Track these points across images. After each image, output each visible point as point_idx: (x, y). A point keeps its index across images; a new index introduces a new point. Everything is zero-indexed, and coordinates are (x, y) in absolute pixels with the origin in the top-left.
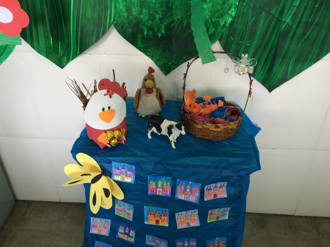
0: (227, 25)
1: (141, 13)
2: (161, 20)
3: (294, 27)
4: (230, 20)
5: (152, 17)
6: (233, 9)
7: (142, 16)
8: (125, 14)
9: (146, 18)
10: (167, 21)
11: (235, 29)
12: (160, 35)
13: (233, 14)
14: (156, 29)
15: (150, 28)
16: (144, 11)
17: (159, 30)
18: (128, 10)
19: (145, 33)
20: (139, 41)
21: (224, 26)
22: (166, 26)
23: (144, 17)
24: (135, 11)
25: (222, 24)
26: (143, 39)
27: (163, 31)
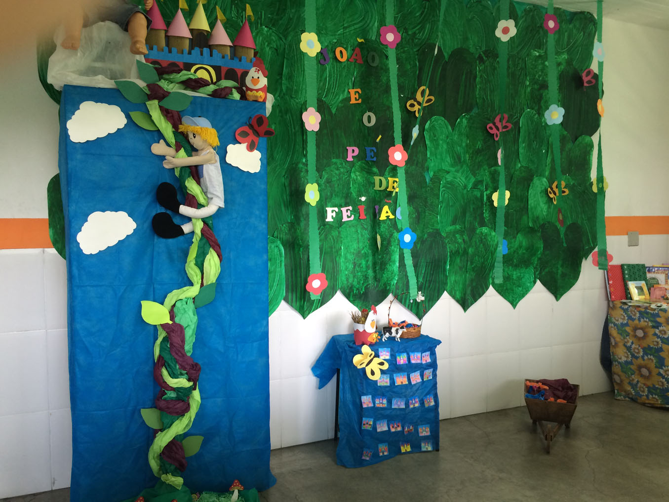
0: (395, 284)
1: (353, 281)
2: (363, 284)
3: (424, 283)
4: (395, 282)
5: (359, 283)
6: (396, 276)
7: (354, 283)
8: (346, 282)
9: (356, 284)
10: (365, 285)
11: (398, 286)
12: (362, 292)
13: (397, 279)
14: (360, 289)
15: (358, 289)
16: (355, 280)
17: (362, 289)
18: (347, 280)
19: (355, 292)
20: (351, 296)
21: (393, 285)
22: (365, 287)
23: (355, 283)
24: (350, 280)
25: (392, 284)
26: (353, 295)
27: (364, 290)
